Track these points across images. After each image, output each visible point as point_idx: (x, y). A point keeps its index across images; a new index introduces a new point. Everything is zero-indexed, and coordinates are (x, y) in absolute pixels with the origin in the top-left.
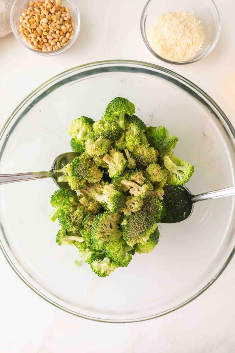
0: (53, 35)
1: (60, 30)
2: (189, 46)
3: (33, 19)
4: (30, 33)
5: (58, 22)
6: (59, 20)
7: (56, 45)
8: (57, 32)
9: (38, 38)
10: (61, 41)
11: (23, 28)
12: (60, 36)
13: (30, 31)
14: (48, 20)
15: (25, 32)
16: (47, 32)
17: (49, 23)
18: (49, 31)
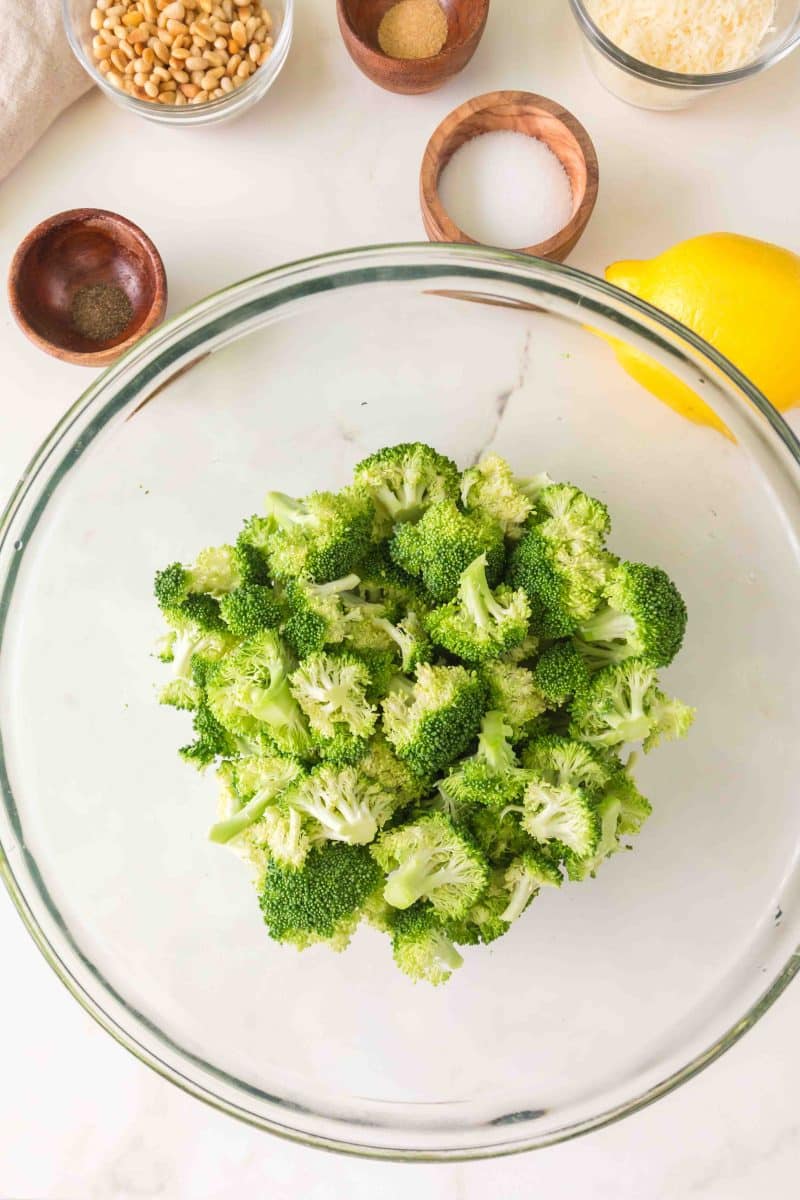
0: (207, 54)
1: (228, 37)
2: (730, 27)
3: (135, 13)
4: (129, 60)
5: (218, 12)
6: (221, 6)
7: (219, 87)
8: (219, 44)
9: (159, 71)
10: (235, 73)
11: (105, 46)
12: (230, 55)
13: (130, 53)
14: (186, 10)
15: (114, 59)
16: (187, 46)
17: (188, 21)
18: (192, 43)
